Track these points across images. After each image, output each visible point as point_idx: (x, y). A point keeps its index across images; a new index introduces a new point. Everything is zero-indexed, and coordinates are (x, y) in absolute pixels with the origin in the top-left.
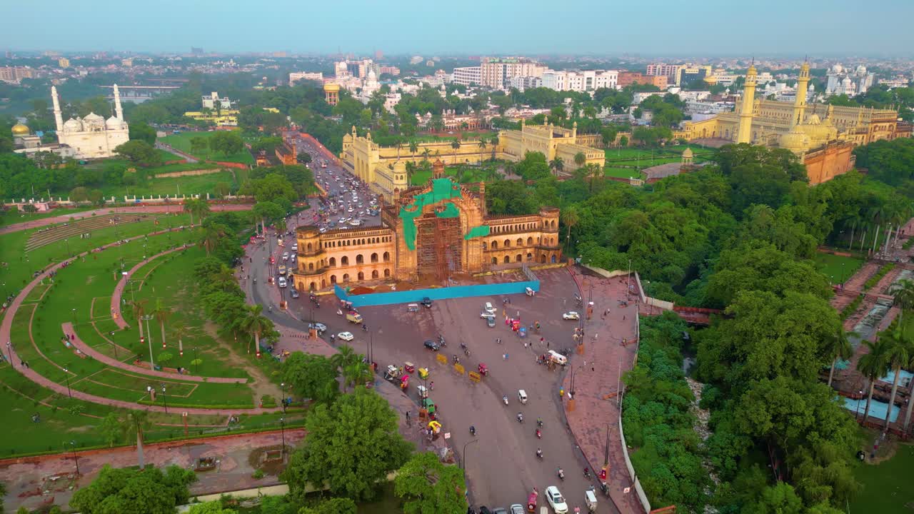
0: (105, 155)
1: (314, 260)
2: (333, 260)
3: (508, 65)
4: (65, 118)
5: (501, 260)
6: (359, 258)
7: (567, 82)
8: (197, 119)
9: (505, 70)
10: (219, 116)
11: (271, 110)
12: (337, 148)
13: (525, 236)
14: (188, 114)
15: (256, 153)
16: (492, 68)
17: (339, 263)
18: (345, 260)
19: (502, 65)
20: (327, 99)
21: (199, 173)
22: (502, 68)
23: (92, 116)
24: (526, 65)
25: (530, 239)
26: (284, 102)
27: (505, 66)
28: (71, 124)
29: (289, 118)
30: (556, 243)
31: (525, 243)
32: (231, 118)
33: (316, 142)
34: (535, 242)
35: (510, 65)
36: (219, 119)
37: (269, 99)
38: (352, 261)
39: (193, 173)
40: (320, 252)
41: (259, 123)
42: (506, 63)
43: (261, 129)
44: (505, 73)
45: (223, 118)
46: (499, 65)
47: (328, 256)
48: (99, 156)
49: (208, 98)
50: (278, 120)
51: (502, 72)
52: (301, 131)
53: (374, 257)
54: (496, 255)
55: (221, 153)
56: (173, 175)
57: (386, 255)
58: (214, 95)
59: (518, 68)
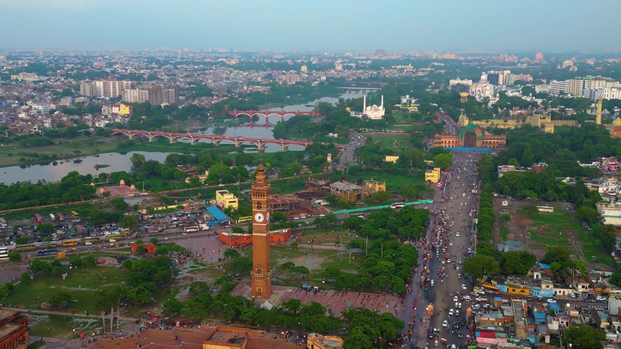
0: (377, 119)
1: (438, 140)
2: (443, 142)
3: (586, 81)
4: (367, 106)
5: (488, 147)
6: (449, 142)
7: (611, 93)
8: (401, 108)
9: (584, 84)
10: (410, 107)
11: (434, 104)
12: (457, 120)
13: (496, 141)
14: (396, 105)
15: (426, 120)
16: (576, 82)
17: (444, 142)
18: (446, 142)
19: (583, 81)
20: (462, 100)
21: (407, 125)
22: (582, 83)
23: (375, 105)
24: (597, 82)
25: (497, 142)
26: (441, 101)
27: (584, 82)
28: (369, 108)
29: (441, 109)
30: (505, 143)
31: (496, 143)
32: (415, 108)
33: (450, 118)
34: (499, 143)
35: (587, 81)
36: (409, 108)
37: (434, 98)
38: (447, 142)
39: (405, 125)
40: (440, 139)
41: (428, 110)
42: (585, 79)
43: (428, 113)
44: (584, 86)
45: (412, 108)
46: (580, 80)
47: (442, 140)
48: (375, 119)
49: (404, 98)
50: (436, 109)
51: (582, 85)
52: (446, 114)
53: (453, 142)
54: (487, 145)
55: (414, 119)
56: (399, 125)
57: (456, 142)
58: (408, 96)
59: (592, 83)
